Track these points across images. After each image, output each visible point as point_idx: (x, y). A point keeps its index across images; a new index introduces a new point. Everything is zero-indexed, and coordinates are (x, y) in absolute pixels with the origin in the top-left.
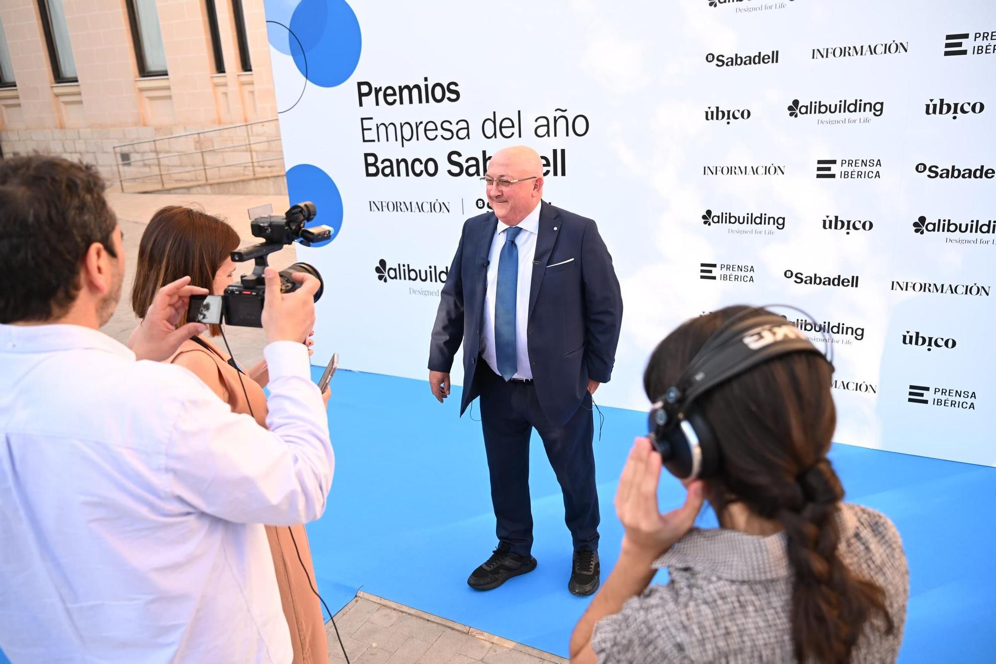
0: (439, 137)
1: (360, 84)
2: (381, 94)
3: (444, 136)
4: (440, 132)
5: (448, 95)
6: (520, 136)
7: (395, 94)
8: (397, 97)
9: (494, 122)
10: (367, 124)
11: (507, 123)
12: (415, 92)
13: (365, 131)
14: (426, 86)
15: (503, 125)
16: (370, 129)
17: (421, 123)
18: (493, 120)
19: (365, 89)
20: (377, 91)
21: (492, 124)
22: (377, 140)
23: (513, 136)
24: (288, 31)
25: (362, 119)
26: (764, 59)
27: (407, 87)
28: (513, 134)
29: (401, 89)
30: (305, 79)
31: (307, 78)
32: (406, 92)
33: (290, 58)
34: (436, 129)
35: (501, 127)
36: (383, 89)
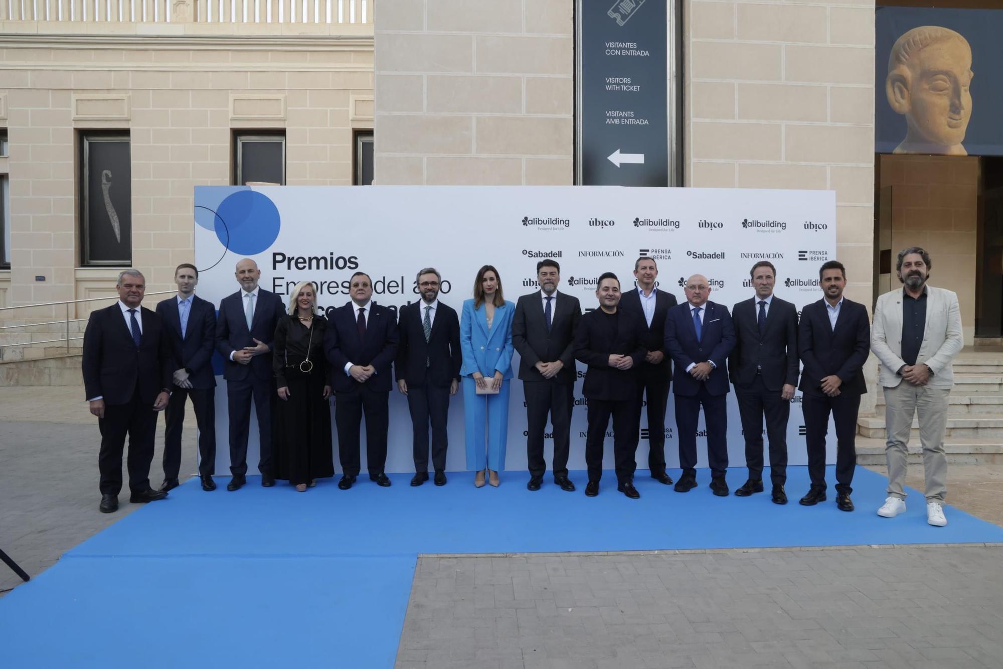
0: (340, 292)
1: (275, 255)
2: (293, 262)
3: (344, 292)
4: (341, 288)
5: (348, 264)
6: (403, 292)
7: (305, 262)
8: (307, 265)
9: (384, 283)
10: (278, 282)
11: (393, 284)
12: (322, 262)
13: (276, 287)
14: (332, 258)
15: (390, 285)
16: (281, 286)
17: (326, 282)
18: (383, 281)
19: (279, 258)
20: (290, 260)
21: (382, 284)
22: (286, 293)
23: (397, 293)
24: (215, 214)
25: (274, 279)
26: (554, 254)
27: (316, 258)
28: (397, 291)
29: (310, 260)
30: (226, 248)
31: (227, 248)
32: (314, 262)
33: (214, 233)
34: (338, 287)
35: (389, 286)
36: (295, 259)
